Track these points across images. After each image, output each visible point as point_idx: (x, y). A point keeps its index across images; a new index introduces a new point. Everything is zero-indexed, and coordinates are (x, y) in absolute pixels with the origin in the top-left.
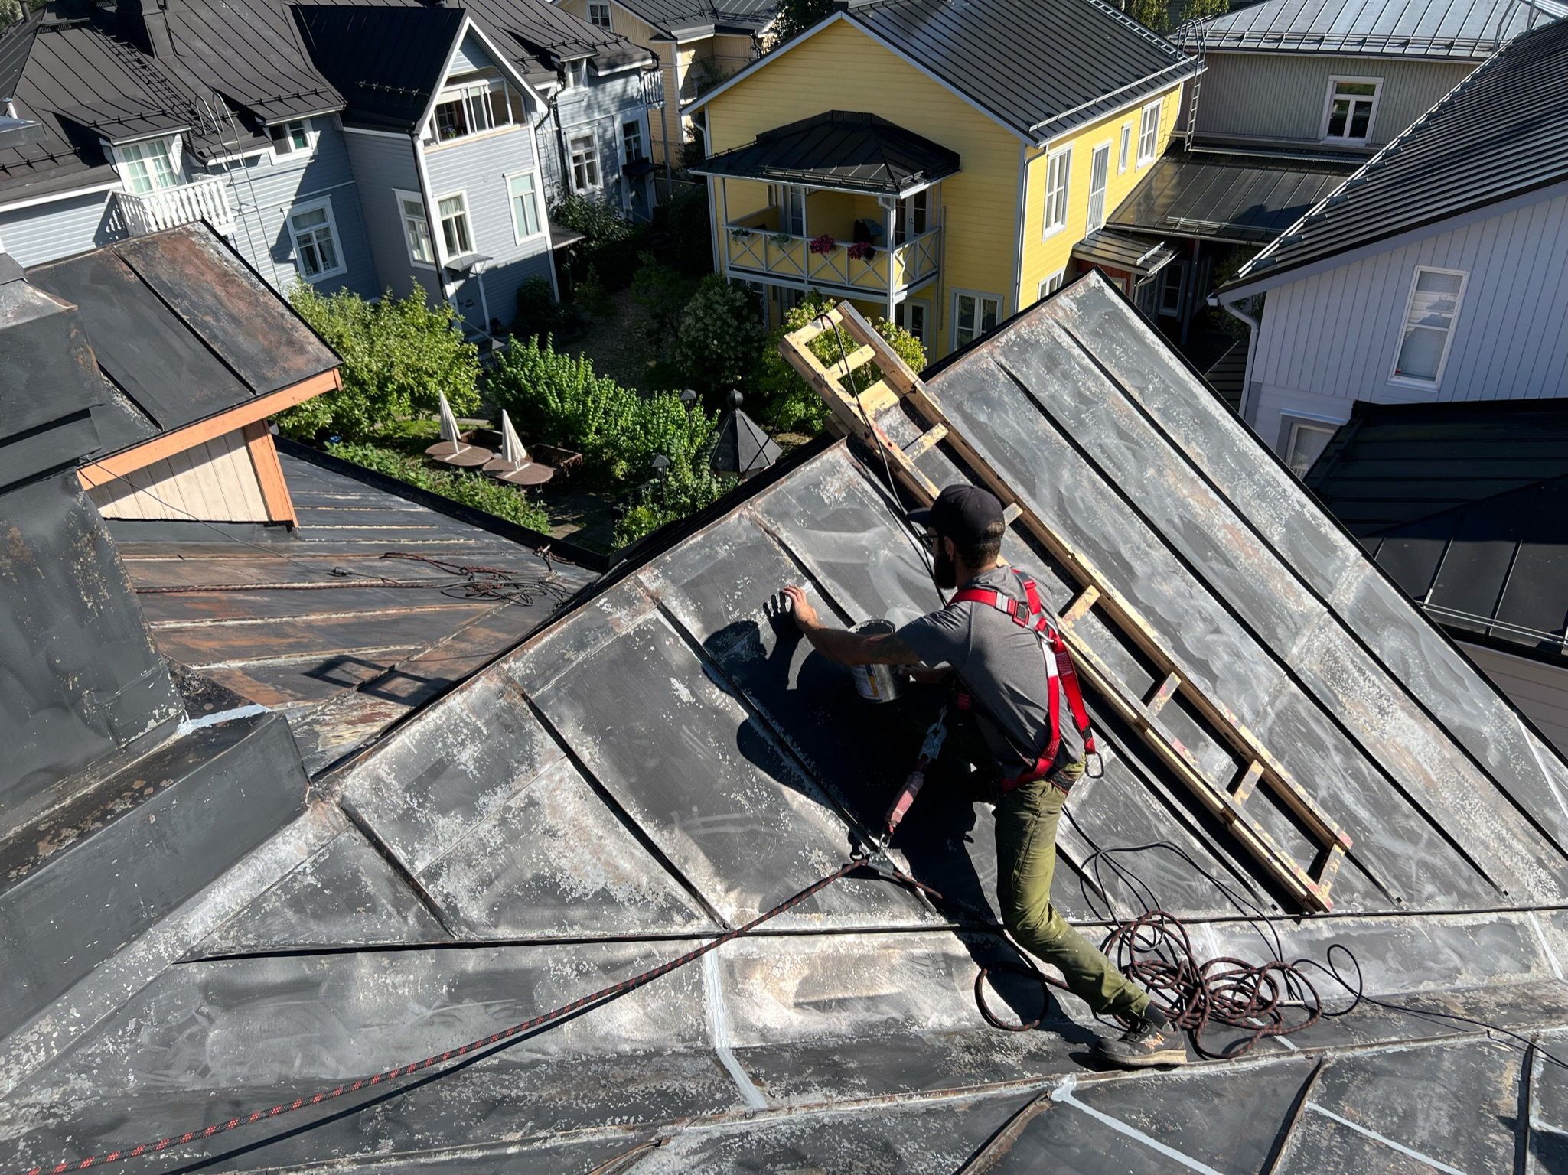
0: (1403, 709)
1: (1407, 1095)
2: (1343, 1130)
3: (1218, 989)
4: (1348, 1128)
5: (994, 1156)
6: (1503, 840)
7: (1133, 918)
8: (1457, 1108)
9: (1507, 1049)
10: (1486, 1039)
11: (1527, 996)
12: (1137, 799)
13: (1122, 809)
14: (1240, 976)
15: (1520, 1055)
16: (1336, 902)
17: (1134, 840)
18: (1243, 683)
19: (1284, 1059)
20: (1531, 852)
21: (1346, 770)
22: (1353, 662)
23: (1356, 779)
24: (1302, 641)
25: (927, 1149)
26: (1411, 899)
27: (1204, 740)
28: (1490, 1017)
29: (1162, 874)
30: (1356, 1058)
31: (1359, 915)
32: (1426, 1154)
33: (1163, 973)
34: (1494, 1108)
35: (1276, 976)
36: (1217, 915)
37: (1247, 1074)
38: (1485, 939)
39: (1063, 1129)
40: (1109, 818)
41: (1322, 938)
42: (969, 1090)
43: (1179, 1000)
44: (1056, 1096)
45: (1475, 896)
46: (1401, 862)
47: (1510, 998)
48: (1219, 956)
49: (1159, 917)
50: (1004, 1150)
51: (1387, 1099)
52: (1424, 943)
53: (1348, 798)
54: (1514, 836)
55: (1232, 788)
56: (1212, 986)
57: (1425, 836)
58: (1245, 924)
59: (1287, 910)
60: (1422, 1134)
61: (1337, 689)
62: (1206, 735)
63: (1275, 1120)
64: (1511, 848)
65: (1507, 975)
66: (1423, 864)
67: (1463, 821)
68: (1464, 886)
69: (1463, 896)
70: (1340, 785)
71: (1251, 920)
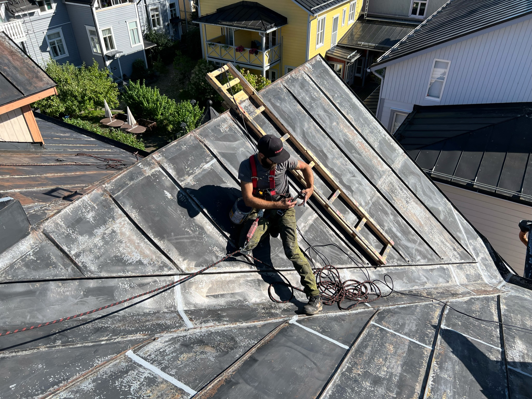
0: (414, 201)
1: (404, 319)
2: (381, 330)
3: (348, 289)
4: (383, 329)
5: (268, 340)
6: (443, 242)
7: (321, 267)
8: (419, 323)
9: (438, 305)
10: (431, 302)
11: (447, 290)
12: (325, 230)
13: (319, 233)
14: (356, 285)
15: (442, 307)
16: (388, 262)
17: (323, 243)
18: (362, 193)
19: (366, 309)
20: (452, 246)
21: (394, 221)
22: (399, 186)
23: (397, 224)
24: (382, 180)
25: (246, 339)
26: (412, 261)
27: (347, 211)
28: (434, 296)
29: (332, 253)
30: (389, 309)
31: (395, 266)
32: (407, 336)
33: (330, 285)
34: (430, 322)
35: (368, 285)
36: (349, 266)
37: (353, 314)
38: (435, 273)
39: (291, 331)
40: (315, 236)
41: (383, 273)
42: (262, 321)
43: (336, 293)
44: (290, 322)
45: (433, 260)
46: (410, 249)
47: (441, 291)
48: (349, 279)
49: (330, 267)
50: (271, 338)
51: (397, 320)
52: (415, 274)
53: (394, 230)
54: (447, 241)
55: (356, 227)
56: (346, 288)
57: (419, 241)
58: (358, 269)
59: (372, 265)
60: (406, 330)
61: (393, 195)
62: (348, 210)
63: (361, 327)
64: (446, 245)
65: (441, 284)
66: (417, 250)
67: (431, 237)
68: (430, 257)
69: (429, 260)
70: (392, 226)
71: (360, 268)
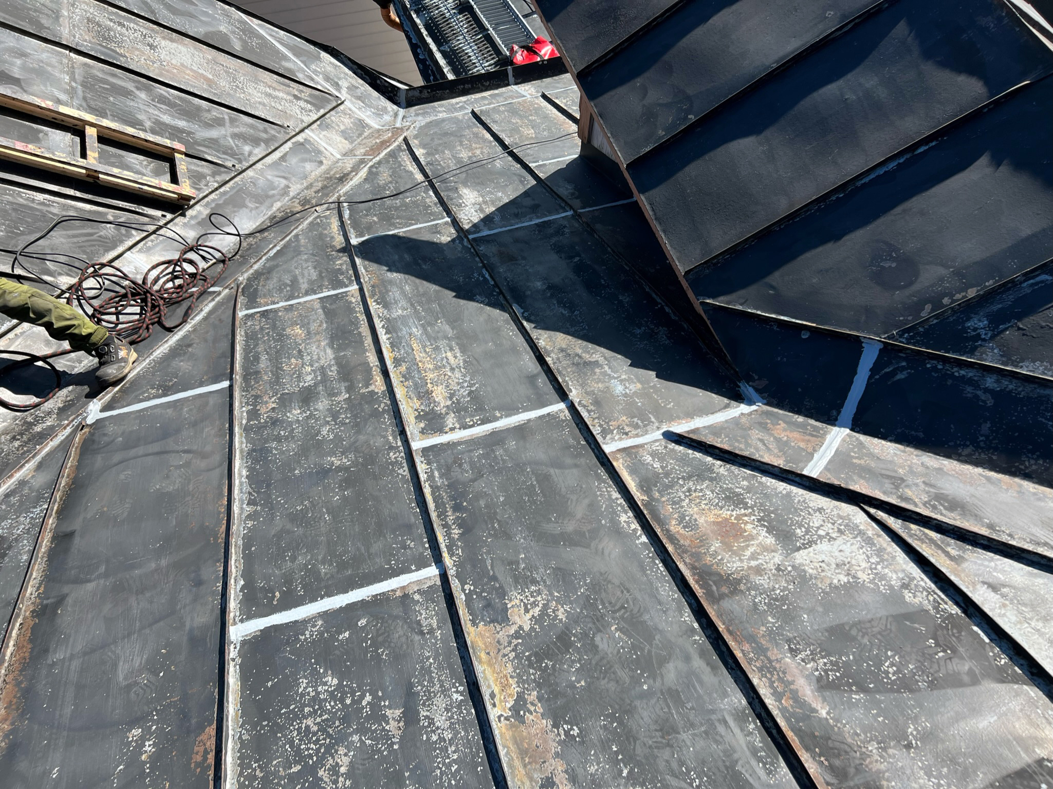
0: (164, 38)
1: (289, 272)
2: (264, 314)
3: (162, 287)
4: (266, 311)
5: (67, 484)
6: (269, 95)
7: (74, 281)
8: (316, 261)
9: (328, 213)
10: (316, 214)
11: (327, 178)
12: (21, 201)
13: (14, 214)
14: (170, 269)
15: (336, 212)
16: (199, 190)
17: (39, 229)
18: (41, 73)
19: (217, 299)
20: (288, 94)
21: (153, 100)
22: (111, 20)
23: (164, 103)
24: (64, 21)
25: (18, 517)
26: (240, 161)
27: (41, 131)
28: (314, 202)
29: (75, 240)
30: (256, 271)
31: (216, 189)
32: (310, 295)
33: (120, 301)
34: (333, 247)
35: (191, 255)
36: (130, 243)
37: (200, 322)
38: (293, 161)
39: (105, 435)
40: (8, 226)
41: (204, 216)
42: (26, 462)
43: (142, 309)
44: (90, 421)
45: (273, 138)
46: (222, 142)
47: (320, 184)
48: (149, 267)
49: (92, 269)
50: (72, 476)
51: (280, 280)
52: (261, 182)
53: (166, 119)
54: (274, 89)
55: (84, 155)
56: (156, 287)
57: (226, 117)
58: (153, 237)
59: (173, 212)
60: (304, 286)
61: (113, 45)
62: (39, 127)
63: (227, 335)
64: (276, 97)
65: (313, 174)
66: (235, 136)
67: (242, 96)
68: (264, 136)
69: (267, 142)
70: (156, 113)
71: (154, 232)
